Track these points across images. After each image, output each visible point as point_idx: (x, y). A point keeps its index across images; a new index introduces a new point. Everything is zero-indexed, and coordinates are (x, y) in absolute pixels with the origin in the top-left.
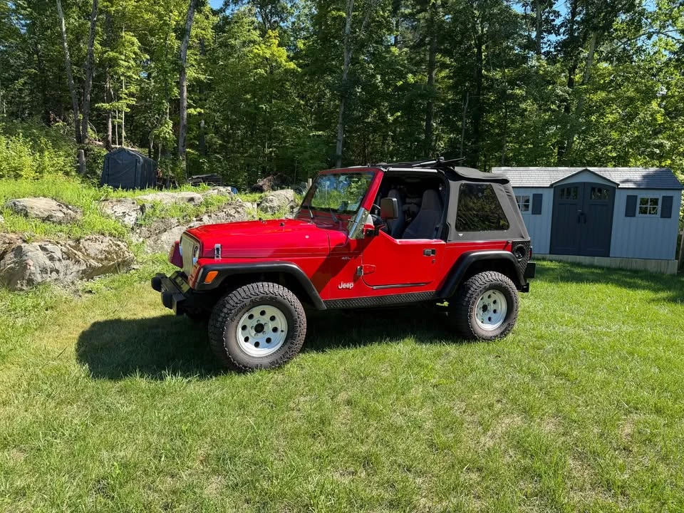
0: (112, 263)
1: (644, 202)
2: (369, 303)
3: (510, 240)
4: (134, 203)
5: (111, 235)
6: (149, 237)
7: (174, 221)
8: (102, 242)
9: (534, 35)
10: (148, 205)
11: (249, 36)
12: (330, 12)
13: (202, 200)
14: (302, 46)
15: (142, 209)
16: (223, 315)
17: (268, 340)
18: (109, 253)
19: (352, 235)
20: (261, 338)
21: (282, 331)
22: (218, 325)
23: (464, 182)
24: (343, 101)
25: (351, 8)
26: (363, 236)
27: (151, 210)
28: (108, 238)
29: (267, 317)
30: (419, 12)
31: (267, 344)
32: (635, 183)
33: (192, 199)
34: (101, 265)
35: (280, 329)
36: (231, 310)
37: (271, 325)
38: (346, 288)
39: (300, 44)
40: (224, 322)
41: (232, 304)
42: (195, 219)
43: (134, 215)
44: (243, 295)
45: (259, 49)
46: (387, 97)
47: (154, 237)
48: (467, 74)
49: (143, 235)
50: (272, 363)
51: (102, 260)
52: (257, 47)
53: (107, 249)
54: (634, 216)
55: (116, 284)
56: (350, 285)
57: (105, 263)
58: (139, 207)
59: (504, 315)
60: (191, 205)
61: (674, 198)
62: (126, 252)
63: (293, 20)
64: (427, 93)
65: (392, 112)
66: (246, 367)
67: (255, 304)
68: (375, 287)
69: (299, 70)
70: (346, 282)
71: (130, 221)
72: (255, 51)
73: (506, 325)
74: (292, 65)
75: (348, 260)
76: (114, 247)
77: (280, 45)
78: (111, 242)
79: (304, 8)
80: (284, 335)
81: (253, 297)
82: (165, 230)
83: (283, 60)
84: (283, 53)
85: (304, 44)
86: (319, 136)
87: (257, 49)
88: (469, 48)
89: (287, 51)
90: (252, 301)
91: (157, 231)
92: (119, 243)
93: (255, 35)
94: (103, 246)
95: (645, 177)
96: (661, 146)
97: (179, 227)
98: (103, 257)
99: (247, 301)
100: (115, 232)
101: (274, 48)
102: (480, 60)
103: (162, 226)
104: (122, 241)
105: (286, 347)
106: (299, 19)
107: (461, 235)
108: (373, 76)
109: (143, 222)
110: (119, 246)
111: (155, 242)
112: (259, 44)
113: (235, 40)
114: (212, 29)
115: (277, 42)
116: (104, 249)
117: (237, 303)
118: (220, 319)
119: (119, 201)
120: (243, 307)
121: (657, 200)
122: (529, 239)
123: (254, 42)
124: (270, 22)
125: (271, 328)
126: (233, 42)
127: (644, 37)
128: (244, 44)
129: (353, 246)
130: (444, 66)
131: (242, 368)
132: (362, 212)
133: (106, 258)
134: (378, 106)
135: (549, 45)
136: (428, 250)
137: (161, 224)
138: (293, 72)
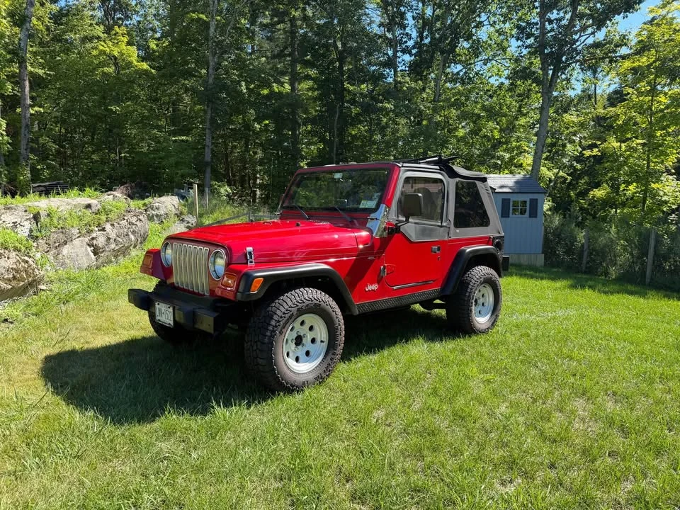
0: (22, 283)
1: (515, 204)
2: (391, 305)
3: (492, 235)
4: (26, 211)
5: (16, 249)
6: (48, 251)
7: (75, 231)
8: (8, 258)
9: (390, 53)
10: (43, 214)
11: (92, 31)
12: (188, 13)
13: (99, 207)
14: (155, 47)
15: (36, 217)
16: (271, 328)
17: (308, 353)
18: (17, 271)
19: (376, 234)
20: (301, 351)
21: (322, 341)
22: (266, 340)
23: (458, 179)
24: (210, 105)
25: (215, 11)
26: (385, 234)
27: (48, 220)
28: (14, 253)
29: (307, 327)
30: (279, 23)
31: (308, 358)
32: (510, 188)
33: (89, 206)
34: (10, 287)
35: (318, 340)
36: (279, 321)
37: (309, 336)
38: (372, 290)
39: (153, 45)
40: (272, 336)
41: (280, 315)
42: (97, 229)
43: (27, 225)
44: (290, 303)
45: (105, 45)
46: (252, 105)
47: (53, 251)
48: (330, 88)
49: (41, 249)
50: (317, 379)
51: (9, 280)
52: (103, 43)
53: (15, 266)
54: (509, 217)
55: (34, 310)
56: (375, 287)
57: (14, 283)
58: (32, 215)
59: (492, 308)
60: (88, 212)
61: (539, 201)
62: (36, 270)
63: (139, 19)
64: (294, 102)
65: (259, 119)
66: (293, 386)
67: (301, 312)
68: (395, 288)
69: (153, 71)
70: (371, 284)
71: (24, 231)
72: (101, 48)
73: (494, 317)
74: (145, 66)
75: (374, 260)
76: (23, 264)
77: (129, 43)
78: (18, 258)
79: (150, 8)
80: (325, 345)
81: (300, 305)
82: (65, 243)
83: (134, 59)
84: (133, 53)
85: (157, 45)
86: (183, 141)
87: (103, 46)
88: (332, 62)
89: (138, 49)
90: (298, 310)
91: (57, 244)
92: (26, 258)
93: (99, 30)
94: (10, 263)
95: (517, 182)
96: (501, 158)
97: (79, 239)
98: (11, 276)
99: (294, 310)
100: (19, 245)
101: (123, 46)
102: (342, 73)
103: (62, 238)
104: (30, 257)
105: (328, 358)
106: (146, 19)
107: (458, 231)
108: (239, 83)
109: (38, 234)
110: (27, 262)
111: (56, 256)
112: (104, 41)
113: (75, 34)
114: (50, 18)
115: (126, 40)
116: (11, 267)
117: (284, 313)
118: (268, 334)
119: (9, 209)
120: (290, 318)
121: (525, 202)
122: (503, 234)
123: (98, 38)
124: (113, 18)
125: (309, 339)
126: (70, 36)
127: (481, 63)
128: (86, 39)
129: (378, 245)
130: (308, 77)
131: (291, 389)
132: (384, 209)
133: (14, 277)
134: (244, 113)
135: (404, 64)
136: (435, 248)
137: (61, 235)
138: (146, 72)
